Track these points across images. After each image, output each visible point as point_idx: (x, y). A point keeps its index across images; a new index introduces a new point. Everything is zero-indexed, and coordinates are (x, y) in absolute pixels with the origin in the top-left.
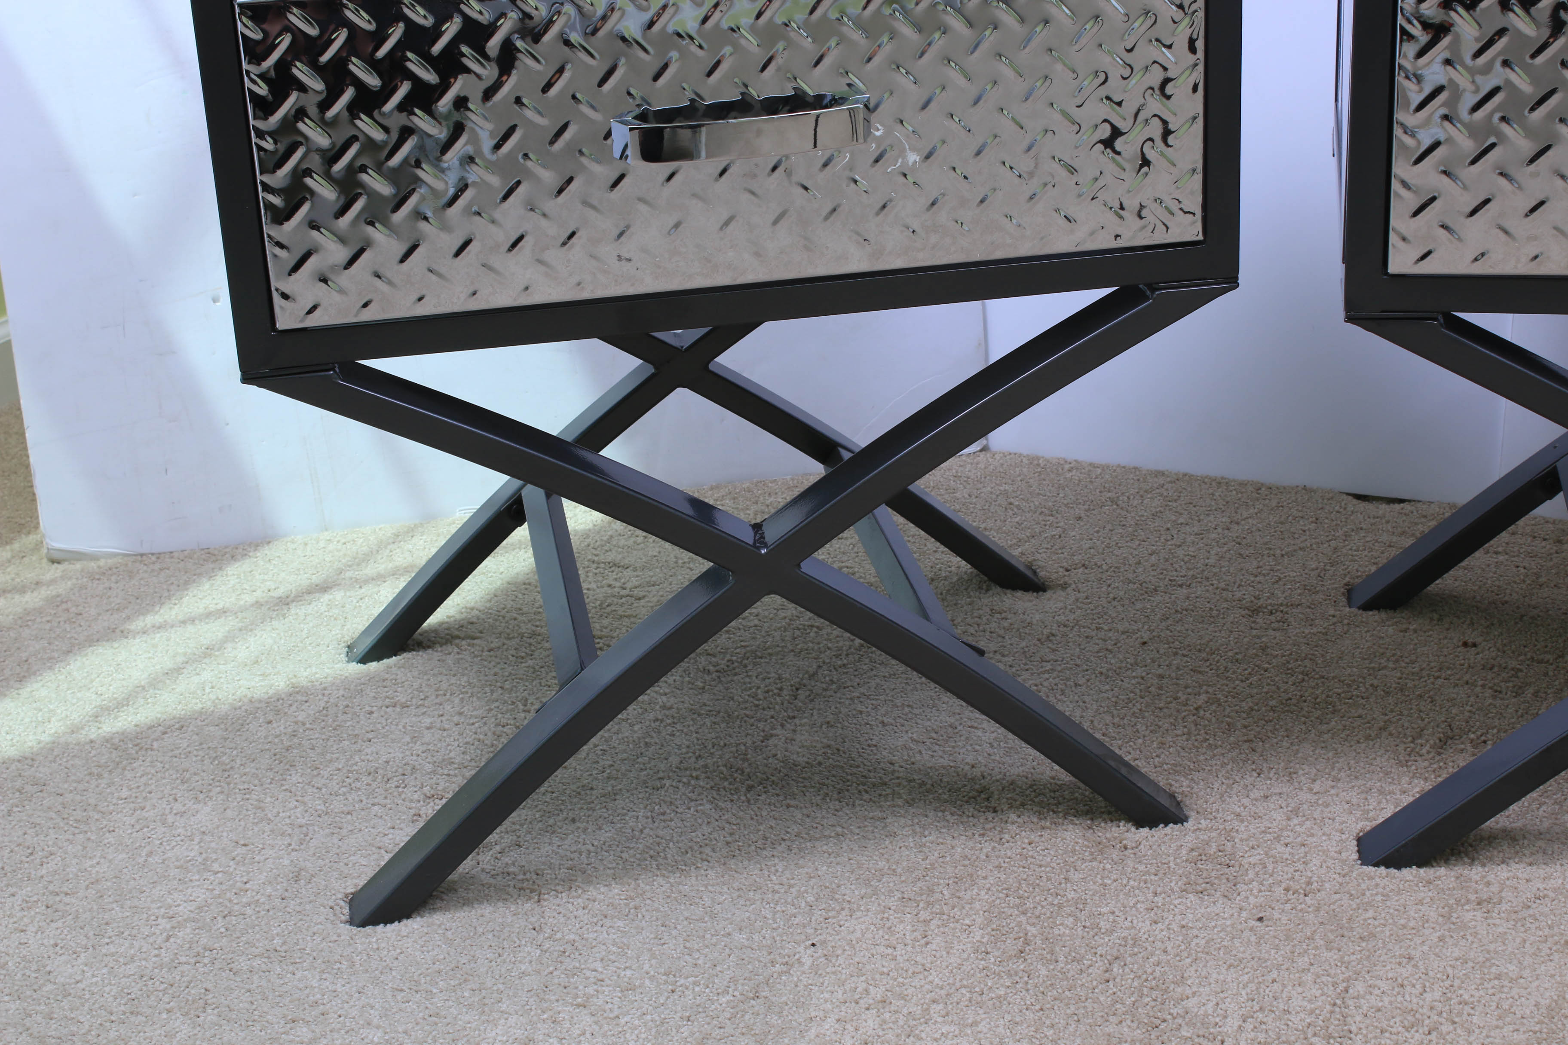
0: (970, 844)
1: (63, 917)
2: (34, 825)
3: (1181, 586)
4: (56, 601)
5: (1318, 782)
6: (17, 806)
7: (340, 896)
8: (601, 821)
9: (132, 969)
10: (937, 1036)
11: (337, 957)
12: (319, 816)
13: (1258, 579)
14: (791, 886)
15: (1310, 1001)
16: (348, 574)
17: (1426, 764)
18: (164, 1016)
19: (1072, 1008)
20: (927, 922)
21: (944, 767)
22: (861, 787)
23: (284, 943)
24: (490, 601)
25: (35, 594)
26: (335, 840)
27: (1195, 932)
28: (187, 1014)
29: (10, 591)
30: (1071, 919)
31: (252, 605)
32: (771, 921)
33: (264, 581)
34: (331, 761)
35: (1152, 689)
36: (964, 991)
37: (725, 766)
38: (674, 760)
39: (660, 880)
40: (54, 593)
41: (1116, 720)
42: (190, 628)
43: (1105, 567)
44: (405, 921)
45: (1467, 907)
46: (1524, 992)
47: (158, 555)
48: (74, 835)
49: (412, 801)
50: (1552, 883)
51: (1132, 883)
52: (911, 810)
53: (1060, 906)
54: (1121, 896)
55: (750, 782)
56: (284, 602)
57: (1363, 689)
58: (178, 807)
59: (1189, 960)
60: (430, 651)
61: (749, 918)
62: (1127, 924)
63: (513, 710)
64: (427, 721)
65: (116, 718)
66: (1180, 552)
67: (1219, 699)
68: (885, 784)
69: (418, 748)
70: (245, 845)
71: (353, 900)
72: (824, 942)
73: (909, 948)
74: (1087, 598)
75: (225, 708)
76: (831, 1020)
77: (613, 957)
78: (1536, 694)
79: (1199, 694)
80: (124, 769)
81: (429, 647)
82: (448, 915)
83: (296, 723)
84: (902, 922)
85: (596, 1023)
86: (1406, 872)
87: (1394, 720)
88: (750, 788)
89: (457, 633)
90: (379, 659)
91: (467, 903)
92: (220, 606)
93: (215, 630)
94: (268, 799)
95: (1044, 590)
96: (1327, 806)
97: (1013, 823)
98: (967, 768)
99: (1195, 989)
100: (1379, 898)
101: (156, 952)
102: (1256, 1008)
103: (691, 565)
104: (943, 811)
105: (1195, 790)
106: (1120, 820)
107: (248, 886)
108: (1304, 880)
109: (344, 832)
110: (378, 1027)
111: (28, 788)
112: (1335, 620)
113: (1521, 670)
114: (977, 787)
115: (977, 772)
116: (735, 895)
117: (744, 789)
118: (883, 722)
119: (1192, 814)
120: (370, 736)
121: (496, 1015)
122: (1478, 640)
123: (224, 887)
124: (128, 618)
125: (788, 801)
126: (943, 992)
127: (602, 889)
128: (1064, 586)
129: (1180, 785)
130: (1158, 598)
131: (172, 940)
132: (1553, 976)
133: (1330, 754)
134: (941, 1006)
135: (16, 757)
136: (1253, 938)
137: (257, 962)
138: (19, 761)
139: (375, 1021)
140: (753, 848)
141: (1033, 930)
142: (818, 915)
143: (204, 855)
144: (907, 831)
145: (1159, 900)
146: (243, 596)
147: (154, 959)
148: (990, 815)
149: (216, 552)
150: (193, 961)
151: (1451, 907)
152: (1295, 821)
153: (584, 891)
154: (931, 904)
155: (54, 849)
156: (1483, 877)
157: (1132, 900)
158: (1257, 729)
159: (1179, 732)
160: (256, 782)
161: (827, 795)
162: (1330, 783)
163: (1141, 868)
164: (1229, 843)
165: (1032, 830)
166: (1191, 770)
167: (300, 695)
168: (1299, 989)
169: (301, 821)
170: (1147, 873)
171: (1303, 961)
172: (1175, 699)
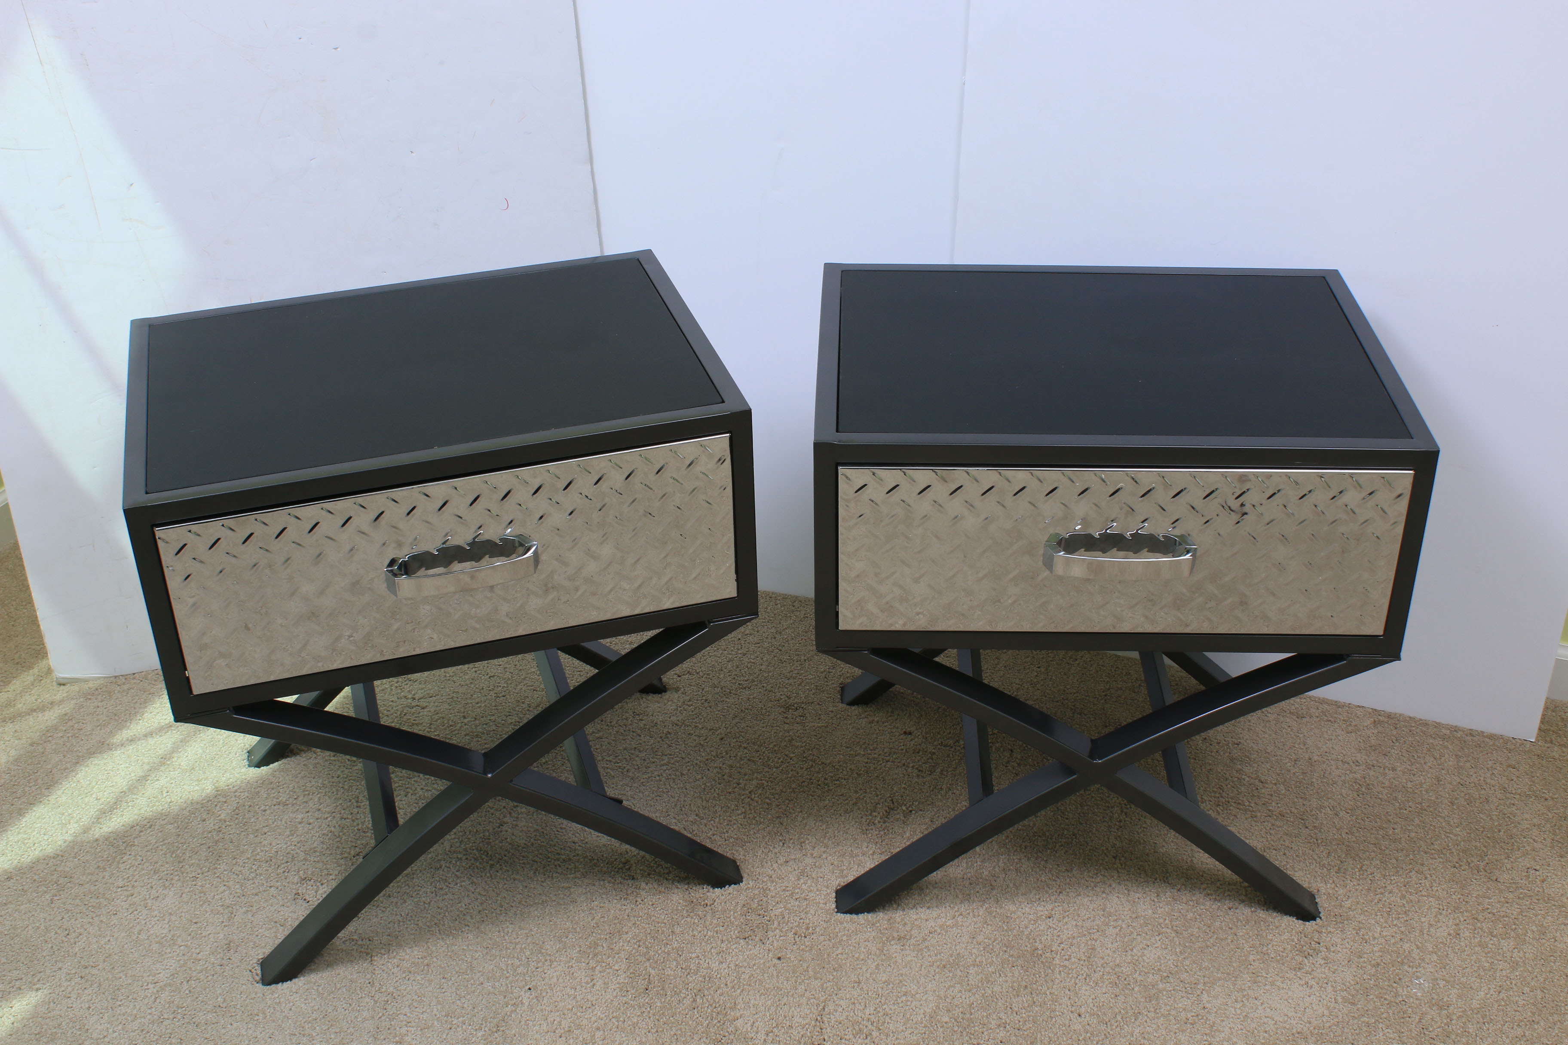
0: (619, 906)
2: (68, 911)
4: (66, 719)
5: (816, 849)
6: (56, 896)
7: (254, 962)
8: (405, 897)
11: (256, 1011)
12: (239, 897)
13: (790, 681)
14: (516, 944)
15: (803, 1018)
17: (877, 832)
20: (593, 969)
22: (556, 863)
23: (225, 1001)
26: (249, 916)
27: (743, 970)
30: (675, 963)
32: (505, 972)
34: (243, 852)
35: (726, 777)
36: (614, 1020)
37: (477, 849)
39: (441, 942)
40: (63, 712)
41: (704, 803)
43: (701, 674)
44: (294, 981)
45: (892, 943)
46: (918, 1003)
47: (126, 677)
48: (92, 918)
49: (292, 884)
50: (940, 922)
51: (709, 933)
52: (586, 881)
53: (669, 954)
54: (703, 944)
55: (490, 862)
57: (845, 772)
58: (154, 893)
59: (739, 991)
60: (298, 757)
61: (493, 970)
62: (706, 965)
64: (300, 816)
66: (746, 660)
67: (763, 784)
68: (570, 859)
69: (295, 839)
70: (196, 923)
71: (264, 964)
72: (536, 987)
73: (583, 989)
74: (690, 700)
75: (177, 808)
77: (415, 1004)
78: (944, 771)
79: (752, 780)
80: (118, 862)
81: (297, 753)
82: (320, 974)
83: (220, 820)
84: (580, 969)
86: (861, 916)
87: (861, 797)
88: (492, 866)
90: (267, 764)
91: (332, 965)
93: (164, 743)
94: (208, 886)
95: (666, 692)
96: (821, 867)
97: (644, 889)
99: (742, 1012)
100: (845, 938)
102: (775, 1025)
104: (604, 880)
105: (747, 858)
106: (703, 884)
107: (200, 956)
108: (805, 926)
109: (254, 910)
111: (62, 880)
112: (832, 715)
113: (934, 754)
114: (623, 860)
116: (484, 953)
117: (488, 868)
119: (745, 876)
120: (265, 830)
122: (913, 729)
123: (186, 958)
125: (514, 876)
126: (603, 1022)
127: (408, 951)
128: (677, 689)
129: (738, 855)
130: (732, 700)
132: (935, 991)
133: (824, 827)
134: (603, 1031)
136: (775, 973)
137: (210, 1016)
140: (494, 914)
141: (653, 972)
142: (533, 964)
143: (172, 932)
144: (583, 898)
145: (724, 946)
148: (630, 882)
151: (884, 943)
152: (802, 881)
153: (397, 953)
154: (596, 955)
155: (82, 930)
156: (903, 919)
157: (709, 947)
158: (784, 807)
159: (739, 812)
160: (199, 871)
161: (536, 869)
162: (823, 849)
163: (715, 921)
164: (765, 899)
165: (654, 895)
166: (745, 842)
167: (220, 797)
168: (798, 1010)
169: (228, 902)
170: (718, 925)
171: (801, 989)
172: (739, 784)
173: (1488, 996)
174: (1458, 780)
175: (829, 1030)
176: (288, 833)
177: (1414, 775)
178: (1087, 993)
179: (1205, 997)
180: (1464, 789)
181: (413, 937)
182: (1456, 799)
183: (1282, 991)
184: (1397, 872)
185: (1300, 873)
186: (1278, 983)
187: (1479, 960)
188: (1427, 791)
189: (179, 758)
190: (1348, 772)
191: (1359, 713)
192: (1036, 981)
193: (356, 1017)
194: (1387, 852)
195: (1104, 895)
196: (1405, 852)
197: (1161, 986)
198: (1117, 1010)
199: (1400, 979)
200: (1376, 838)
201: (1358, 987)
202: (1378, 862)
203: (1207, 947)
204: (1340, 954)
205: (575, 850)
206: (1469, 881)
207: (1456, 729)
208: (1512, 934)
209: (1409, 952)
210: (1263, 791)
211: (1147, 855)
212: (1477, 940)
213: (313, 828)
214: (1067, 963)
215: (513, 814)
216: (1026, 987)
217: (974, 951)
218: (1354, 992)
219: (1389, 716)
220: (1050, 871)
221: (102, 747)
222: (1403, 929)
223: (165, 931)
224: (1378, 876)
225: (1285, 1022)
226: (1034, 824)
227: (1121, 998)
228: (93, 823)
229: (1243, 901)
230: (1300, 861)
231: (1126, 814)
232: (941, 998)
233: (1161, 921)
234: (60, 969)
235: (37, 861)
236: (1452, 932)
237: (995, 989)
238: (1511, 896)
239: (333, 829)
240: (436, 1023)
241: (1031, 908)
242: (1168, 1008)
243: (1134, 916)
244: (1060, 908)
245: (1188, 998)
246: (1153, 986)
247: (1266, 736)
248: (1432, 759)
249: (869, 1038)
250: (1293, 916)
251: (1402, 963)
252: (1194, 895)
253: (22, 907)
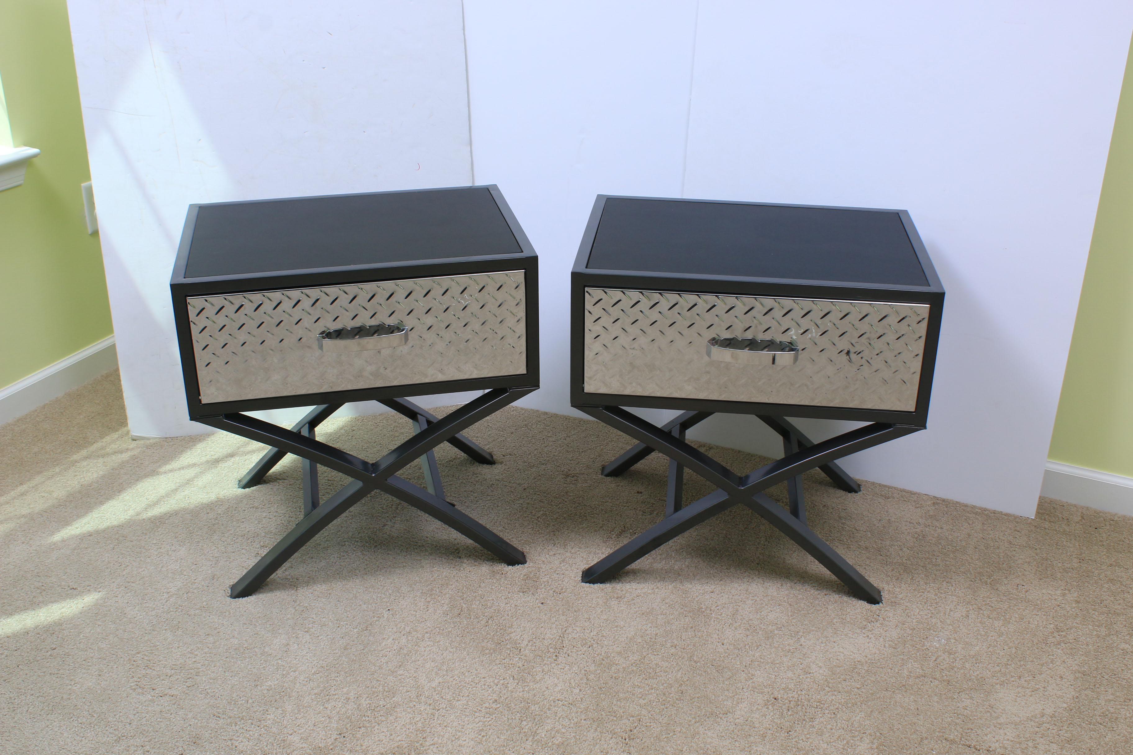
0: (449, 571)
1: (131, 592)
2: (122, 554)
3: (543, 464)
4: (134, 458)
5: (574, 549)
6: (116, 546)
7: (228, 586)
9: (154, 613)
10: (426, 646)
11: (225, 611)
12: (223, 553)
13: (571, 462)
14: (384, 586)
15: (552, 635)
16: (242, 449)
17: (613, 542)
18: (164, 632)
19: (473, 636)
20: (429, 602)
21: (445, 540)
22: (415, 547)
23: (207, 604)
24: (292, 463)
25: (126, 454)
26: (228, 562)
27: (519, 608)
28: (172, 631)
29: (117, 453)
30: (478, 602)
31: (205, 462)
32: (375, 600)
33: (211, 451)
34: (229, 530)
35: (524, 509)
36: (437, 629)
37: (368, 537)
38: (350, 534)
39: (339, 583)
40: (133, 454)
42: (182, 472)
43: (517, 455)
44: (249, 597)
45: (613, 600)
46: (624, 632)
47: (172, 438)
48: (136, 558)
49: (256, 548)
50: (644, 591)
51: (502, 588)
52: (431, 557)
53: (475, 597)
54: (497, 593)
55: (375, 544)
56: (217, 462)
57: (598, 511)
58: (173, 548)
59: (515, 619)
60: (268, 484)
61: (368, 599)
62: (497, 604)
63: (295, 511)
64: (265, 514)
65: (153, 509)
66: (546, 449)
67: (546, 514)
68: (423, 546)
69: (260, 526)
70: (196, 564)
71: (233, 588)
72: (393, 609)
73: (421, 612)
74: (508, 469)
75: (192, 506)
76: (391, 639)
77: (319, 613)
78: (657, 514)
79: (540, 511)
80: (155, 531)
81: (268, 483)
82: (265, 595)
83: (218, 514)
84: (420, 602)
85: (311, 638)
86: (596, 585)
87: (606, 524)
88: (376, 546)
89: (279, 477)
90: (249, 487)
91: (271, 590)
92: (193, 462)
93: (190, 473)
94: (205, 546)
95: (495, 464)
96: (575, 558)
98: (453, 540)
99: (515, 630)
100: (584, 595)
101: (162, 607)
102: (534, 637)
103: (367, 450)
105: (531, 551)
106: (502, 563)
107: (196, 581)
108: (560, 588)
109: (231, 560)
110: (237, 638)
111: (121, 538)
112: (595, 481)
113: (654, 504)
114: (455, 548)
115: (456, 542)
116: (364, 590)
117: (373, 547)
118: (426, 520)
119: (528, 560)
120: (243, 520)
121: (277, 635)
122: (643, 491)
123: (188, 581)
124: (160, 466)
125: (388, 552)
126: (430, 629)
127: (319, 586)
128: (501, 463)
129: (526, 549)
130: (534, 470)
131: (168, 602)
132: (635, 626)
133: (580, 538)
134: (429, 634)
135: (117, 525)
136: (538, 611)
137: (197, 611)
138: (118, 527)
139: (236, 636)
140: (373, 571)
141: (464, 606)
142: (392, 598)
143: (181, 568)
144: (428, 566)
145: (510, 595)
146: (202, 458)
147: (162, 609)
148: (458, 559)
149: (193, 438)
150: (175, 610)
151: (607, 600)
152: (562, 565)
153: (313, 587)
154: (431, 595)
155: (129, 564)
156: (621, 588)
157: (500, 595)
158: (557, 526)
159: (530, 527)
160: (201, 538)
161: (402, 550)
162: (578, 549)
163: (506, 582)
164: (538, 573)
165: (471, 566)
166: (531, 543)
167: (219, 502)
168: (550, 631)
169: (216, 555)
170: (508, 584)
171: (553, 620)
172: (531, 513)
173: (981, 649)
174: (981, 536)
175: (567, 642)
176: (256, 522)
177: (954, 532)
178: (729, 633)
179: (803, 639)
180: (985, 541)
181: (323, 579)
182: (979, 546)
183: (851, 639)
184: (935, 582)
185: (874, 579)
186: (849, 635)
187: (979, 630)
188: (960, 541)
189: (198, 481)
190: (912, 528)
191: (924, 498)
192: (699, 625)
193: (283, 617)
194: (930, 571)
195: (748, 583)
196: (941, 571)
197: (776, 632)
198: (746, 643)
199: (927, 637)
200: (924, 563)
201: (899, 640)
202: (923, 576)
203: (809, 613)
204: (891, 622)
205: (427, 541)
206: (979, 589)
207: (985, 510)
208: (1002, 618)
209: (935, 624)
210: (857, 534)
211: (779, 564)
212: (979, 620)
213: (272, 521)
214: (719, 617)
215: (393, 521)
216: (692, 627)
217: (663, 607)
218: (896, 642)
219: (944, 500)
220: (717, 568)
221: (154, 473)
222: (933, 612)
223: (177, 567)
224: (922, 583)
225: (851, 655)
226: (710, 544)
227: (750, 637)
228: (143, 511)
229: (835, 591)
230: (874, 573)
231: (769, 542)
232: (638, 630)
233: (782, 598)
234: (114, 582)
235: (108, 528)
236: (964, 615)
237: (672, 627)
238: (1005, 598)
239: (283, 522)
240: (330, 623)
241: (701, 587)
242: (779, 643)
243: (765, 595)
244: (720, 588)
245: (792, 639)
246: (771, 632)
247: (864, 506)
248: (967, 524)
249: (591, 648)
250: (865, 601)
251: (930, 629)
252: (804, 586)
253: (96, 550)
